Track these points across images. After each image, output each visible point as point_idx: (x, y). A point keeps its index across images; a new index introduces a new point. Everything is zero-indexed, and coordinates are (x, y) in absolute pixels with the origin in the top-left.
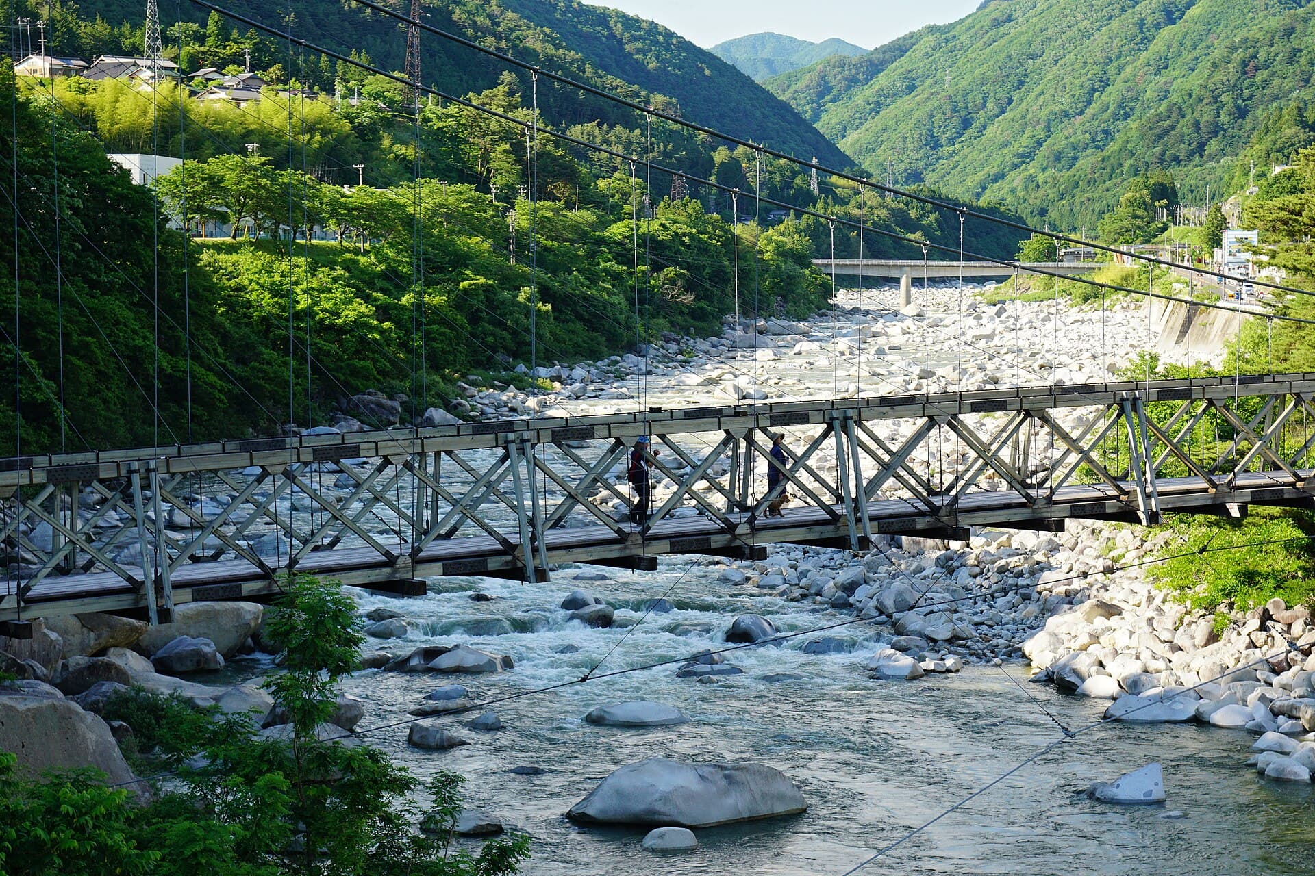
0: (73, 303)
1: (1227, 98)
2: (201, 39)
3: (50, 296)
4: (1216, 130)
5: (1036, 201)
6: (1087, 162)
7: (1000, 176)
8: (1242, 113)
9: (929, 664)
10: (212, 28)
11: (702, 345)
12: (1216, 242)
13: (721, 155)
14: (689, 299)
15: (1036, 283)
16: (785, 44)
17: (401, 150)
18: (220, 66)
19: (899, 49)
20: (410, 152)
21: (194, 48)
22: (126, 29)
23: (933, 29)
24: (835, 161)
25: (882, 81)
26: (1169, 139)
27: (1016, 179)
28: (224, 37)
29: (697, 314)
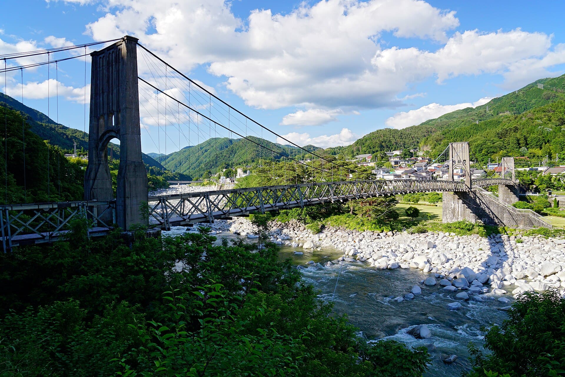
0: (74, 186)
1: (214, 161)
2: (80, 152)
3: (71, 185)
4: (213, 165)
5: (191, 174)
6: (198, 169)
7: (185, 171)
8: (216, 163)
9: (218, 232)
10: (82, 150)
11: (155, 192)
12: (219, 178)
13: (150, 168)
14: (153, 186)
15: (195, 184)
16: (155, 154)
17: (110, 166)
18: (84, 155)
19: (171, 155)
20: (112, 167)
21: (80, 153)
22: (69, 150)
23: (176, 152)
24: (165, 169)
25: (169, 159)
26: (207, 166)
27: (188, 171)
28: (84, 151)
29: (154, 188)
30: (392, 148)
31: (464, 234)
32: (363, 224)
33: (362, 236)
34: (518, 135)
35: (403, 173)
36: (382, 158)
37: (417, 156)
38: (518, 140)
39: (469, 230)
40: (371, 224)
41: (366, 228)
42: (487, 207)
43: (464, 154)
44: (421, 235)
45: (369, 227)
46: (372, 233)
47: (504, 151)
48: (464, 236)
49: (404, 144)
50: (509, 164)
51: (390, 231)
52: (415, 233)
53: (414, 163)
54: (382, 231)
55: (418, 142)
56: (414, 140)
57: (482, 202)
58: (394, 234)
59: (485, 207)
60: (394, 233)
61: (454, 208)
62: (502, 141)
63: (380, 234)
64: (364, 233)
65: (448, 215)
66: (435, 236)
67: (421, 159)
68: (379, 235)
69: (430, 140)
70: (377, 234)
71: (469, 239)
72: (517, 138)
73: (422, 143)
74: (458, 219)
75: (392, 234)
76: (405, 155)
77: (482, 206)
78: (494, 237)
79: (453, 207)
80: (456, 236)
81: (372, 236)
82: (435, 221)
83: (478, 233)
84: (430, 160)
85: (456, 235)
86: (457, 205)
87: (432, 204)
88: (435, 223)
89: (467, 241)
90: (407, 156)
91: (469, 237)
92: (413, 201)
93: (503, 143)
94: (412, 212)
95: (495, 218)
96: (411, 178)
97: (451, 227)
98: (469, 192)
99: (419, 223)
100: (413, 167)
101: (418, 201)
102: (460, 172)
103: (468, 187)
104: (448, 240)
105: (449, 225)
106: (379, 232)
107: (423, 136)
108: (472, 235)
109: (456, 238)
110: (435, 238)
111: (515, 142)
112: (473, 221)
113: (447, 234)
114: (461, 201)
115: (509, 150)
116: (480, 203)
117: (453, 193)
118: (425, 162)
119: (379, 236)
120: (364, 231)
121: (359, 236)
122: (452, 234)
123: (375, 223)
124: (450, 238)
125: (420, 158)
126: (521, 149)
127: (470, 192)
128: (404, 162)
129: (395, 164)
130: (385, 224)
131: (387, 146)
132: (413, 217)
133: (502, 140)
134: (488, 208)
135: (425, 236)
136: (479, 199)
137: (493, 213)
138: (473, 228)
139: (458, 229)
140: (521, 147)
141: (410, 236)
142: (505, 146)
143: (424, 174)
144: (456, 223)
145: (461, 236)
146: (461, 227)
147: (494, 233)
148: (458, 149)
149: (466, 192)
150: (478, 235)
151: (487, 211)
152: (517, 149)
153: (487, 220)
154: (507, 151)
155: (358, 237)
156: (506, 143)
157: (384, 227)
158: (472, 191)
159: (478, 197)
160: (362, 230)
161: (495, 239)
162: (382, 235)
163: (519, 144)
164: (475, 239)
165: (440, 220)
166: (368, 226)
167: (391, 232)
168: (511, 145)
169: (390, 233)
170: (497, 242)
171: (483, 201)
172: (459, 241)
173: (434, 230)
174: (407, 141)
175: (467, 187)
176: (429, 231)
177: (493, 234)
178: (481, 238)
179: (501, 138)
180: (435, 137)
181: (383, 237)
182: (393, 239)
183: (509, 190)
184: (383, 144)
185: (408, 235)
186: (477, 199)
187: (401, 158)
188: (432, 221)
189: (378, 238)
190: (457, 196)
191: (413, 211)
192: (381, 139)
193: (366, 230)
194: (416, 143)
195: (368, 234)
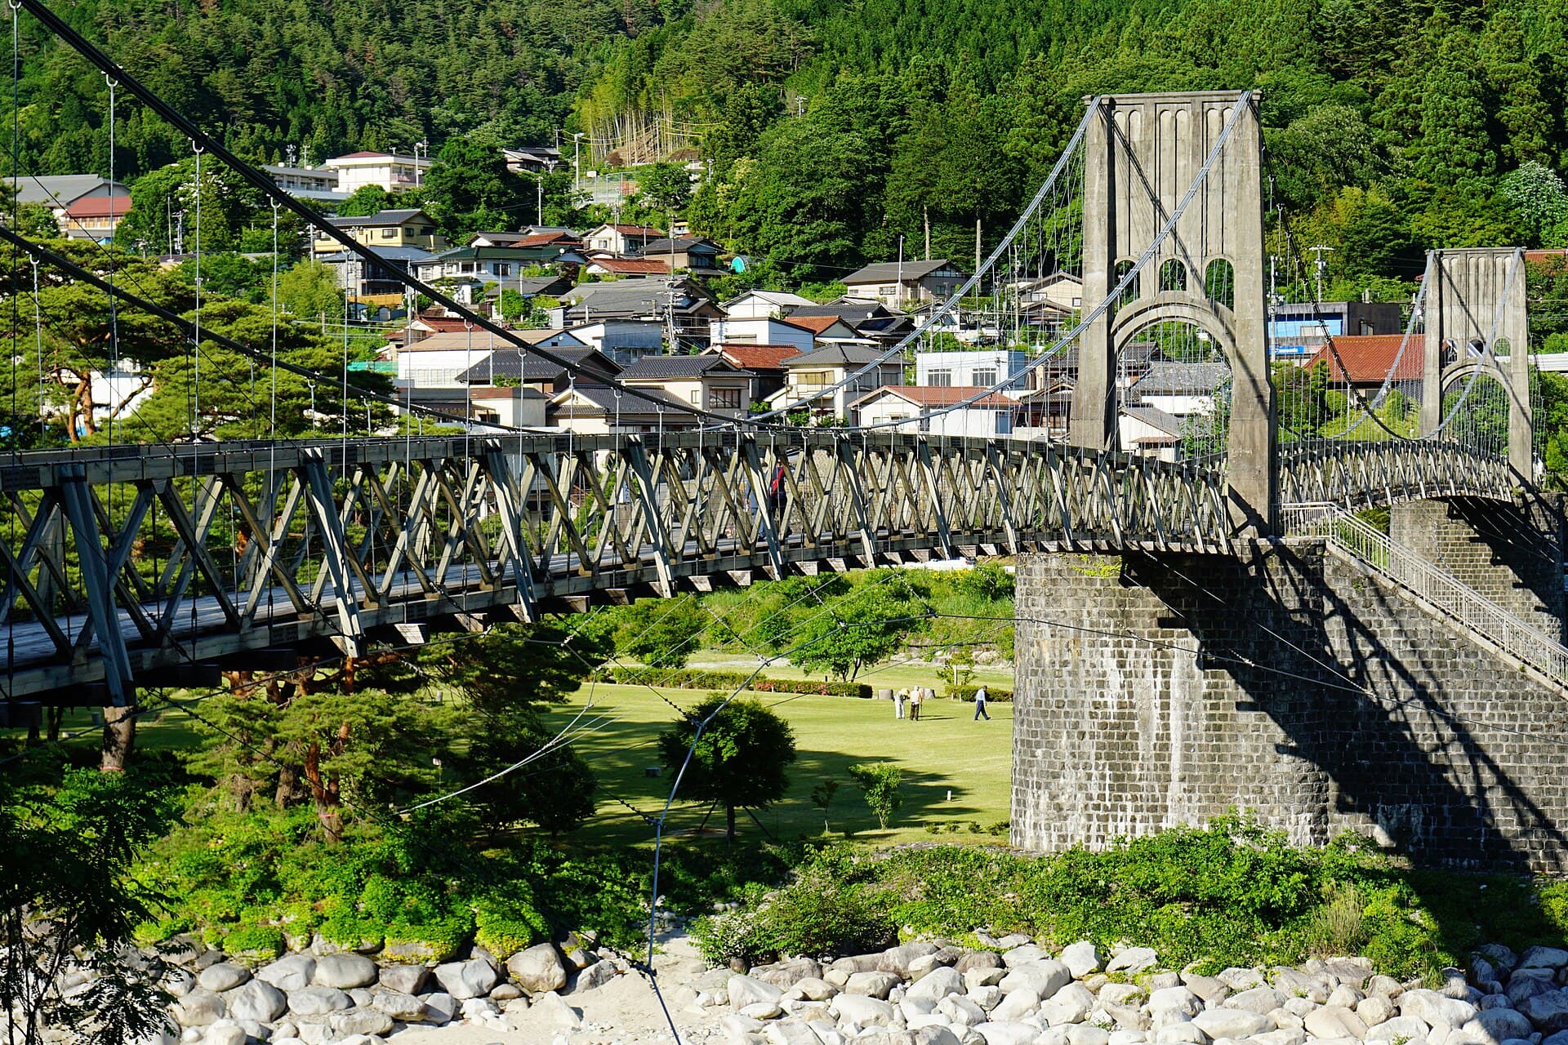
30: (306, 128)
31: (1240, 953)
32: (268, 884)
33: (265, 1004)
34: (1489, 52)
35: (476, 376)
36: (237, 216)
37: (575, 219)
38: (1491, 97)
39: (1272, 915)
40: (348, 874)
41: (294, 915)
42: (1421, 692)
43: (1214, 200)
44: (840, 970)
45: (328, 905)
46: (363, 970)
47: (1373, 197)
48: (1235, 977)
49: (426, 94)
50: (1482, 313)
51: (536, 939)
52: (774, 957)
53: (562, 287)
54: (462, 949)
55: (556, 82)
56: (524, 56)
57: (1381, 653)
58: (571, 972)
59: (1405, 691)
60: (577, 958)
61: (1127, 714)
62: (1346, 100)
63: (445, 973)
64: (281, 972)
65: (1069, 780)
66: (973, 977)
67: (618, 245)
68: (429, 983)
69: (682, 68)
70: (409, 977)
71: (1294, 1003)
72: (1481, 74)
73: (600, 90)
74: (1157, 810)
75: (558, 974)
76: (464, 199)
77: (1381, 688)
78: (1504, 977)
79: (1111, 699)
80: (1168, 976)
81: (359, 997)
82: (948, 840)
83: (1356, 946)
84: (705, 258)
85: (1162, 962)
86: (1148, 685)
87: (823, 675)
88: (948, 856)
89: (1275, 1015)
90: (481, 212)
91: (1284, 979)
92: (641, 651)
93: (1366, 115)
94: (729, 751)
95: (1495, 797)
96: (563, 425)
97: (1105, 893)
98: (1259, 558)
99: (800, 857)
100: (557, 319)
101: (690, 648)
102: (1003, 375)
103: (1253, 516)
104: (1099, 1015)
105: (1087, 876)
106: (426, 949)
107: (597, 22)
108: (1312, 963)
109: (1166, 996)
110: (978, 994)
111: (1467, 110)
112: (1298, 832)
113: (1079, 956)
114: (1186, 645)
115: (1413, 187)
116: (1359, 660)
117: (1107, 568)
118: (660, 270)
119: (432, 999)
120: (282, 948)
121: (236, 1002)
122: (1126, 954)
123: (387, 868)
124: (1114, 991)
125: (609, 232)
126: (1510, 179)
127: (1274, 563)
128: (455, 272)
129: (371, 288)
130: (484, 878)
131: (259, 103)
132: (729, 805)
133: (1352, 86)
134: (1430, 703)
135: (880, 978)
136: (1352, 623)
137: (1474, 751)
138: (1310, 899)
139: (1176, 908)
140: (1514, 165)
141: (736, 982)
142: (1382, 151)
143: (688, 392)
144: (1148, 853)
145: (1211, 971)
146: (1205, 885)
147: (1496, 938)
148: (1167, 158)
149: (1233, 559)
150: (1362, 961)
151: (1422, 728)
152: (1481, 183)
153: (1416, 819)
154: (1399, 196)
155: (217, 1008)
156: (1386, 115)
157: (474, 905)
158: (1284, 553)
159: (1342, 609)
160: (255, 941)
161: (1519, 992)
162: (458, 979)
163: (1498, 132)
164: (1341, 996)
165: (985, 823)
166: (318, 896)
167: (545, 951)
168: (1435, 137)
169: (536, 963)
170: (1536, 1025)
171: (1390, 642)
172: (1203, 1022)
173: (955, 926)
174: (450, 61)
175: (1239, 517)
176: (906, 931)
177: (1495, 949)
178: (1391, 985)
179: (1341, 75)
180: (727, 35)
181: (471, 1007)
182: (570, 1019)
183: (1485, 551)
184: (221, 78)
185: (718, 973)
186: (1334, 627)
187: (419, 229)
188: (909, 837)
189: (428, 1017)
190: (1148, 603)
191: (740, 741)
192: (193, 30)
193: (295, 942)
194: (532, 90)
195: (322, 973)
